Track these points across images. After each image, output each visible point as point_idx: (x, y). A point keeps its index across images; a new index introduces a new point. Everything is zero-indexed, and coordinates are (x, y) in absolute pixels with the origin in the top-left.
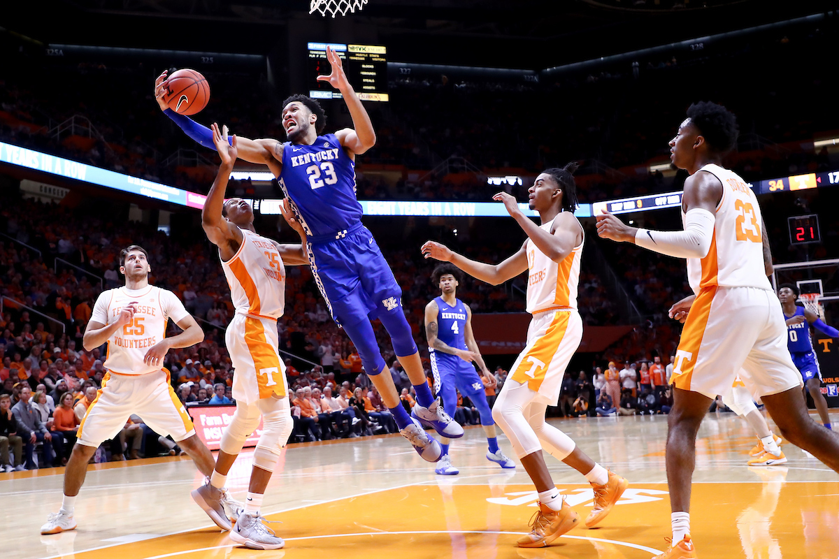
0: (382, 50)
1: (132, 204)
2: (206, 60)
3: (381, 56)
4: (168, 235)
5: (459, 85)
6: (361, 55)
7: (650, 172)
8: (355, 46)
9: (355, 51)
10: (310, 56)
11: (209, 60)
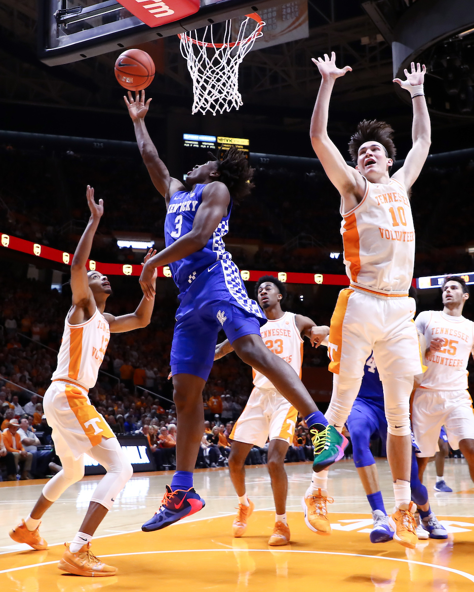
0: (246, 142)
1: (30, 265)
2: (97, 145)
3: (245, 147)
4: (59, 291)
5: (309, 173)
6: (228, 146)
7: (468, 253)
8: (223, 138)
9: (223, 142)
10: (185, 145)
11: (100, 146)
